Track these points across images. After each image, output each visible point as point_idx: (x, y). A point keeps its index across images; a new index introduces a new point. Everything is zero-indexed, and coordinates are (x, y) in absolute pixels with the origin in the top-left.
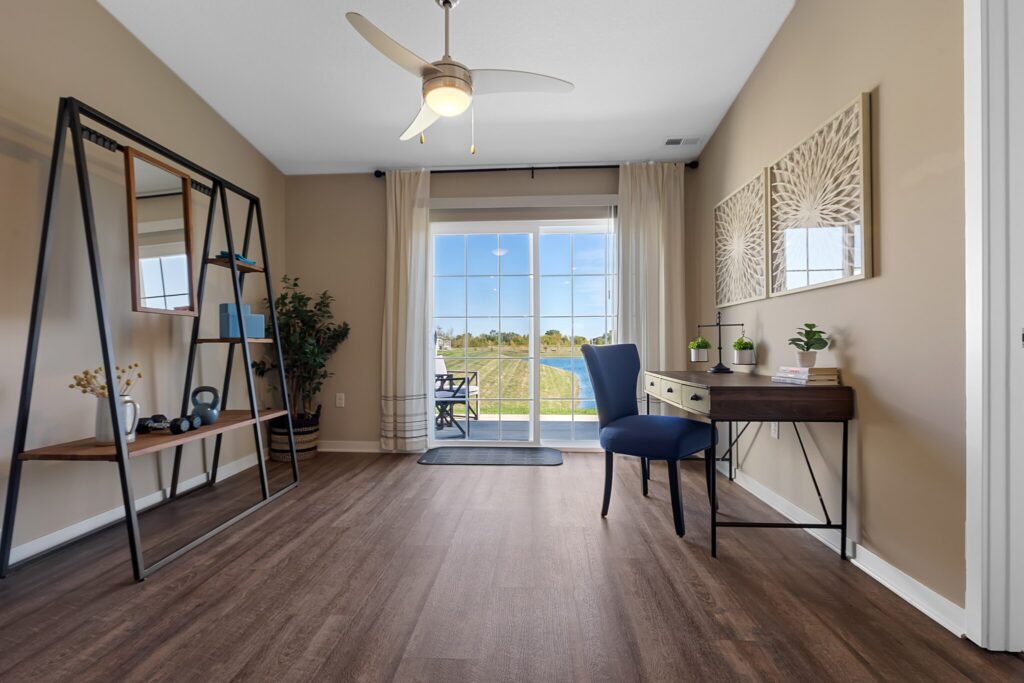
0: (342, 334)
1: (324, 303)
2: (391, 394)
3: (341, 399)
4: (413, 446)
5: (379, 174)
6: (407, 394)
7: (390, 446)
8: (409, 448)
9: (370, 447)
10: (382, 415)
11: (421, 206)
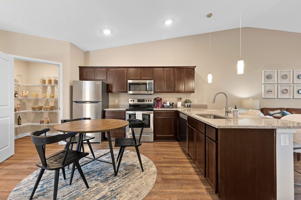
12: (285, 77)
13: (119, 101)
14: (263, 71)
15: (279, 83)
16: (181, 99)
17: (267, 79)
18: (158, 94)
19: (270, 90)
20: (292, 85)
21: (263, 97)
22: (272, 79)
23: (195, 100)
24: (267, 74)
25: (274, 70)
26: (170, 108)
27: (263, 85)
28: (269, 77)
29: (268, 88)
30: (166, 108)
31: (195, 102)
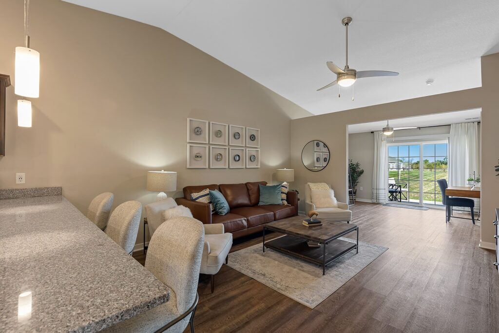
0: (362, 172)
1: (357, 165)
2: (375, 188)
3: (362, 189)
4: (381, 201)
5: (372, 132)
6: (380, 188)
7: (375, 201)
8: (380, 202)
9: (370, 201)
10: (373, 193)
11: (384, 140)
12: (218, 134)
14: (188, 119)
15: (211, 143)
17: (194, 135)
19: (198, 155)
20: (227, 148)
21: (188, 167)
22: (202, 136)
23: (18, 175)
24: (195, 125)
25: (205, 121)
27: (188, 145)
28: (197, 131)
29: (195, 152)
31: (18, 182)
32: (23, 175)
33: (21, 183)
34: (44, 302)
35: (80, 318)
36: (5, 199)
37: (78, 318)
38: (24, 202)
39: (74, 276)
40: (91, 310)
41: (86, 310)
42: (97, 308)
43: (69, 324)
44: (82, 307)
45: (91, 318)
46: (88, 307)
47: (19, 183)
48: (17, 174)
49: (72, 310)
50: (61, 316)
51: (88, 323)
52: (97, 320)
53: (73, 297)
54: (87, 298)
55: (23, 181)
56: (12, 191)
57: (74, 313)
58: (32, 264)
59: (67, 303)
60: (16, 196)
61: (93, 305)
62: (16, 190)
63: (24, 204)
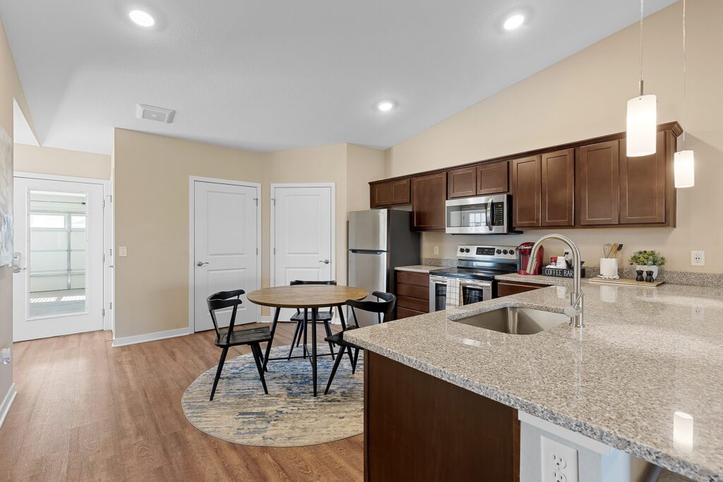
13: (441, 249)
16: (620, 247)
18: (538, 231)
26: (563, 276)
30: (552, 275)
31: (694, 263)
32: (701, 253)
33: (699, 264)
34: (595, 391)
35: (607, 422)
36: (677, 284)
37: (605, 420)
38: (703, 293)
39: (650, 388)
40: (625, 425)
41: (621, 420)
42: (634, 428)
43: (592, 418)
44: (620, 416)
45: (616, 430)
46: (627, 420)
47: (696, 264)
48: (692, 252)
49: (609, 412)
50: (595, 408)
51: (609, 430)
52: (620, 436)
53: (624, 403)
54: (636, 413)
55: (702, 263)
56: (685, 274)
57: (607, 415)
58: (625, 356)
59: (612, 404)
60: (691, 282)
61: (634, 422)
62: (691, 273)
63: (702, 295)
